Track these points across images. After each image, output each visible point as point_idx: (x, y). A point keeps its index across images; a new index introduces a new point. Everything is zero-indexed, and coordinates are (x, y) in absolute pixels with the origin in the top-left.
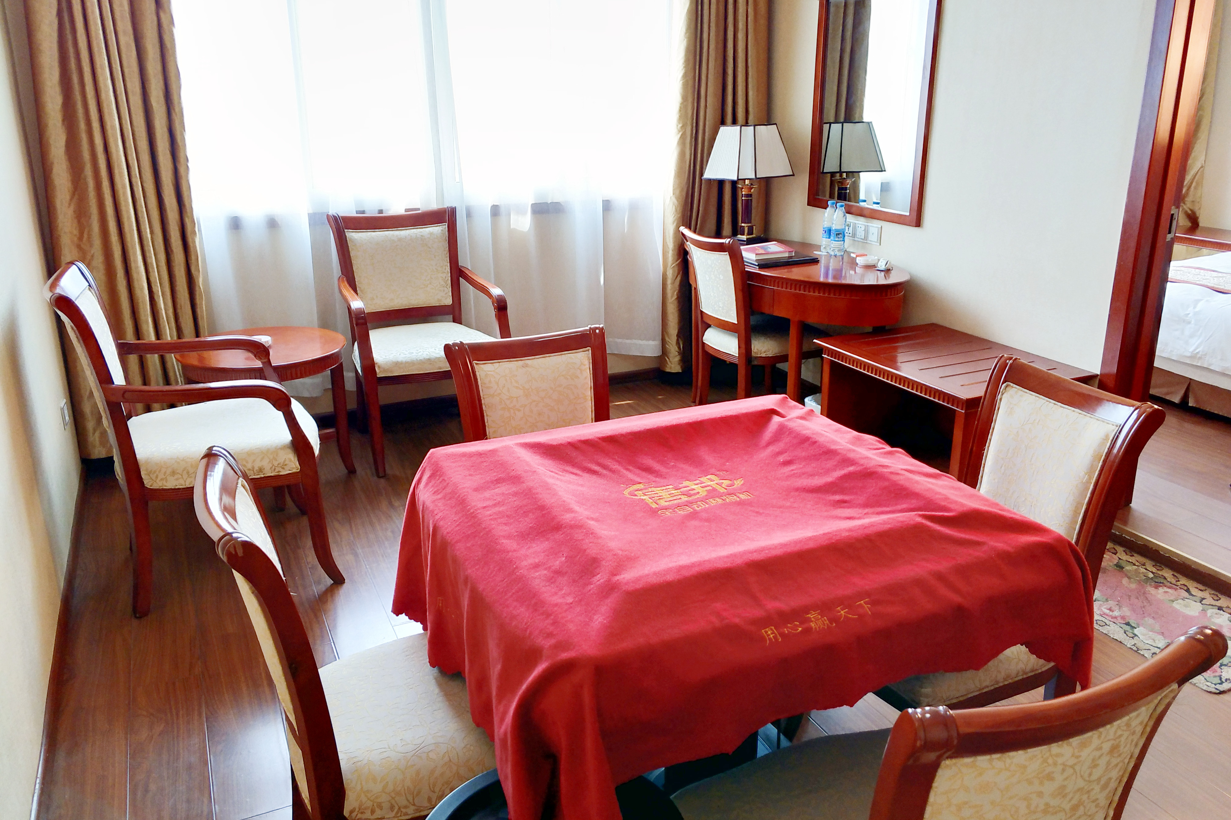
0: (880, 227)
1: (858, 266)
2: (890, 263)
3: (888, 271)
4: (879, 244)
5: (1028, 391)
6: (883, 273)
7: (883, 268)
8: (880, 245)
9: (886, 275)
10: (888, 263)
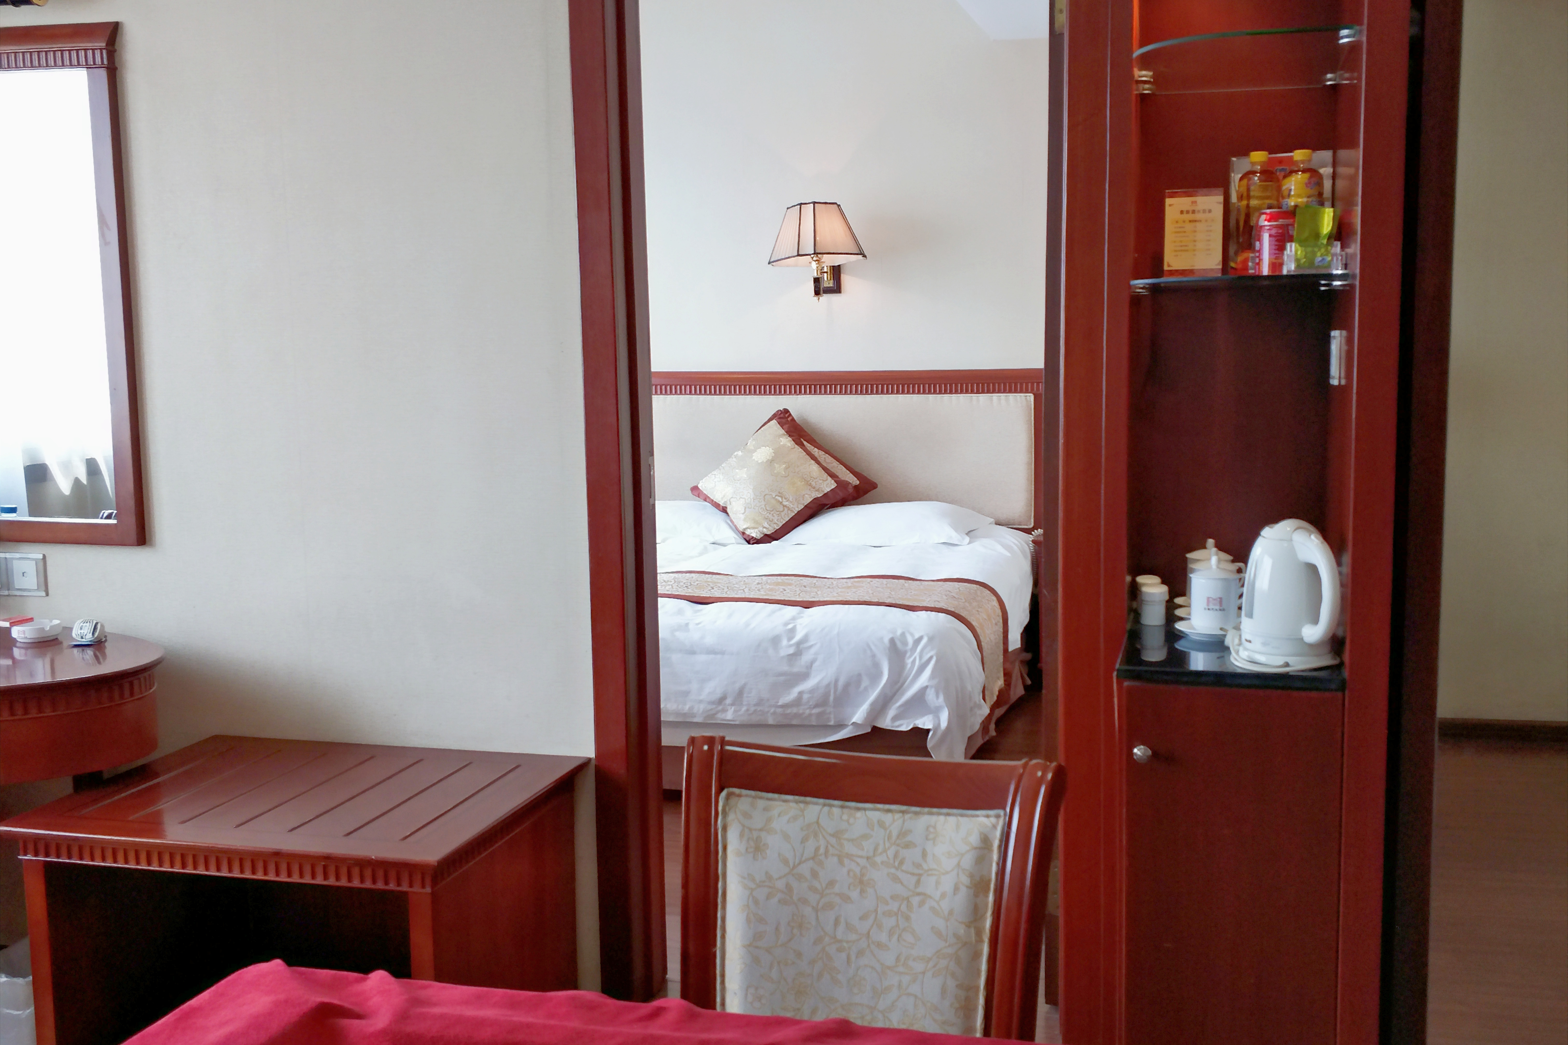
0: (41, 556)
1: (18, 644)
2: (102, 626)
3: (98, 645)
4: (44, 594)
5: (776, 796)
6: (90, 652)
7: (88, 638)
8: (47, 595)
9: (98, 654)
10: (99, 626)
